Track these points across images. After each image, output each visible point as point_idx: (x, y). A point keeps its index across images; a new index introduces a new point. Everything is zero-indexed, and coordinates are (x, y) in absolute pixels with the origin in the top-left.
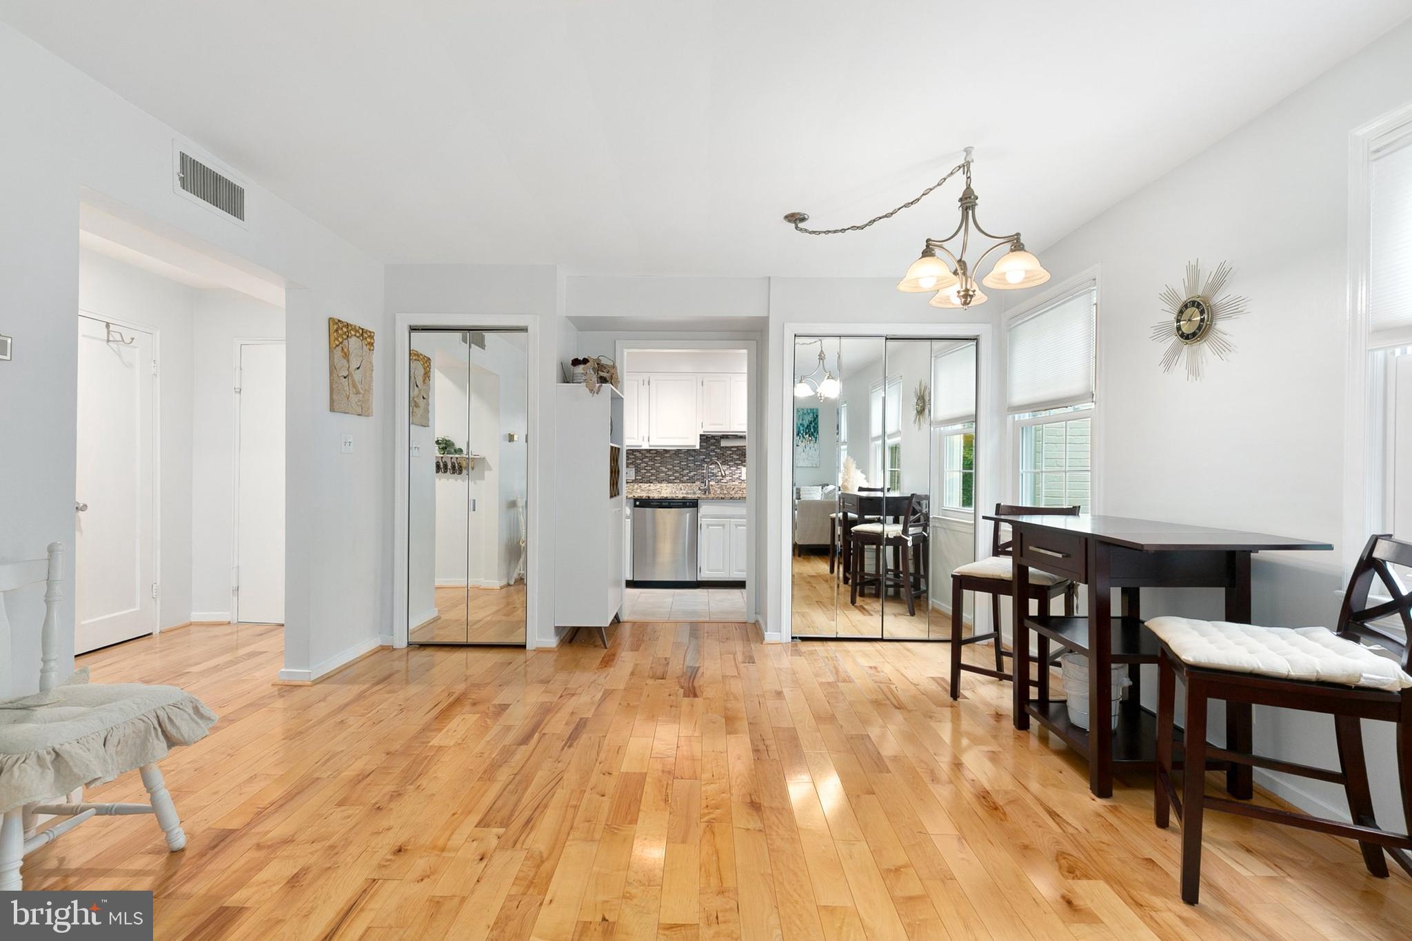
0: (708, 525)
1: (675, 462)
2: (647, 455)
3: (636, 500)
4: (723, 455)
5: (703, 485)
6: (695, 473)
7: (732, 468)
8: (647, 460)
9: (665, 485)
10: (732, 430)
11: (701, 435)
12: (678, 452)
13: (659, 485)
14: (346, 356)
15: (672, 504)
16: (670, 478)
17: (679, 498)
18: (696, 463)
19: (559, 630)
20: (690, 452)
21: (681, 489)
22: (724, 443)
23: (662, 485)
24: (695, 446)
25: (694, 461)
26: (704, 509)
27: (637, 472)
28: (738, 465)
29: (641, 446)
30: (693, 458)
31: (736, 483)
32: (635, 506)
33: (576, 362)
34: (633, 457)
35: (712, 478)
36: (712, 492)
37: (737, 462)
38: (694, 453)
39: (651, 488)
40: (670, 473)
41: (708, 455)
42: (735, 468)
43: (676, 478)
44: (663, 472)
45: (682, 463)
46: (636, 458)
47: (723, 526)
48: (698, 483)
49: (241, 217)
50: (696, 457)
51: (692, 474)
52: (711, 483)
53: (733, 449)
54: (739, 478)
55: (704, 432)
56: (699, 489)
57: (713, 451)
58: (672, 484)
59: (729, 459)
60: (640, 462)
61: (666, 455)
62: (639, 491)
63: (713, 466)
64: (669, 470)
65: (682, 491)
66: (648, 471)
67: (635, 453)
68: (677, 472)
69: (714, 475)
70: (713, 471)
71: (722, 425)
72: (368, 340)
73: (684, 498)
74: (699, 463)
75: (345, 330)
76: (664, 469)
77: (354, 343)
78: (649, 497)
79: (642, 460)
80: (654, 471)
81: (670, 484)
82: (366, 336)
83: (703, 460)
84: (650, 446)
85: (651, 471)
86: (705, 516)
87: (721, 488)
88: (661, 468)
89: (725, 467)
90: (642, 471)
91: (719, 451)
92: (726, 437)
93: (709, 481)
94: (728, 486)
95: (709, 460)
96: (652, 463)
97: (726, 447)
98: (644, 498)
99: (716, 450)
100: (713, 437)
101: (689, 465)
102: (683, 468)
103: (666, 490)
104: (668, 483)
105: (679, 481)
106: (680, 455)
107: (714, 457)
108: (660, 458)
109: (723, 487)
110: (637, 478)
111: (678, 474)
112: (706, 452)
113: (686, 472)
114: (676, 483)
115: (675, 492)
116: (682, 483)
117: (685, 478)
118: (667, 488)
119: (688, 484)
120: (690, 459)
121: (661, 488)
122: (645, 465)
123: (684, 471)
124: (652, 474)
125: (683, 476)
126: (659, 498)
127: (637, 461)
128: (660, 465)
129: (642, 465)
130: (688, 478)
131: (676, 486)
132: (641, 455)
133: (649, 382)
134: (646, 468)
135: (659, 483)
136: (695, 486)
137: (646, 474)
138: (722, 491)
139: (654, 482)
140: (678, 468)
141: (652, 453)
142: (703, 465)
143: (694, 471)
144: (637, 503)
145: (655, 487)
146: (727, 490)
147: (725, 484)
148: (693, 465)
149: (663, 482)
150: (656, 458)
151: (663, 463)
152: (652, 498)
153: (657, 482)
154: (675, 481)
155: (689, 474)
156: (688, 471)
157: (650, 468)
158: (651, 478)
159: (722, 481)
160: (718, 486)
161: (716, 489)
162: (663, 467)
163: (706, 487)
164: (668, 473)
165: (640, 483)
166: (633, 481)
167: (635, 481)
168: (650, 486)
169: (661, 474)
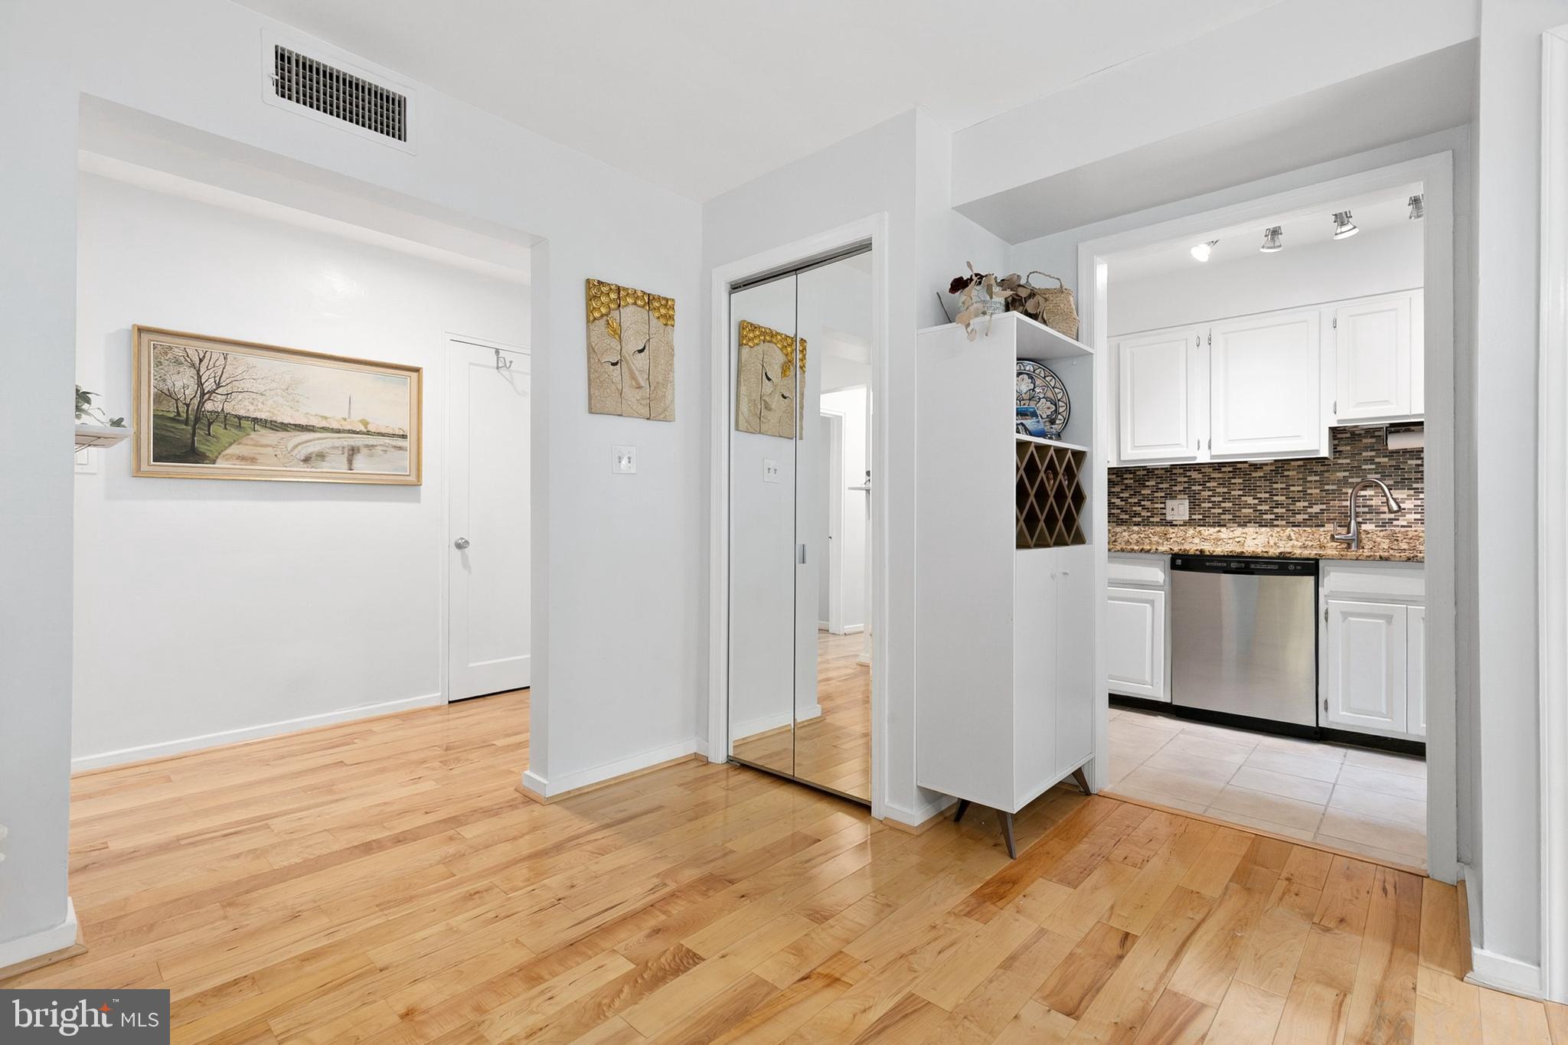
0: (1346, 615)
1: (1275, 486)
3: (1175, 557)
5: (1344, 530)
6: (1324, 507)
8: (1215, 484)
9: (1251, 529)
10: (1414, 412)
11: (1331, 428)
12: (1281, 466)
13: (1240, 529)
14: (617, 334)
15: (1253, 566)
16: (1265, 517)
17: (1270, 554)
18: (1326, 487)
19: (931, 796)
20: (1310, 464)
21: (1289, 538)
23: (1246, 530)
24: (1317, 451)
25: (1322, 483)
26: (1333, 579)
27: (1194, 505)
29: (1195, 458)
30: (1317, 478)
32: (1174, 567)
33: (959, 285)
34: (1186, 479)
35: (1368, 516)
36: (1368, 545)
38: (1320, 468)
39: (1222, 535)
40: (1265, 508)
41: (1356, 470)
43: (1278, 517)
44: (1247, 506)
45: (1292, 488)
46: (1191, 481)
47: (1389, 619)
48: (1329, 527)
49: (401, 136)
50: (1326, 474)
51: (1316, 509)
52: (1364, 527)
55: (1340, 420)
56: (1332, 537)
57: (1371, 461)
58: (1268, 529)
60: (1200, 488)
61: (1254, 474)
62: (1197, 540)
63: (1369, 492)
64: (1262, 501)
65: (1291, 543)
66: (1216, 505)
67: (1188, 474)
68: (1278, 505)
69: (1371, 510)
70: (1369, 503)
72: (663, 311)
73: (1282, 556)
74: (1335, 487)
75: (613, 296)
77: (631, 316)
78: (1202, 551)
79: (1203, 484)
80: (1230, 505)
81: (1264, 529)
82: (659, 307)
83: (1344, 482)
84: (1212, 457)
85: (1223, 505)
86: (1334, 595)
87: (1393, 538)
88: (1243, 498)
89: (1400, 494)
90: (1203, 505)
91: (1385, 459)
93: (1359, 524)
95: (1357, 480)
96: (1226, 490)
97: (1405, 451)
98: (1192, 552)
99: (1377, 460)
100: (1370, 432)
101: (1309, 491)
102: (1294, 498)
103: (1254, 539)
104: (1259, 526)
105: (1284, 523)
106: (1286, 473)
107: (1369, 473)
108: (1241, 481)
109: (1398, 535)
110: (1193, 517)
111: (1284, 510)
112: (1348, 464)
113: (1300, 505)
114: (1277, 526)
115: (1275, 544)
116: (1293, 526)
117: (1300, 518)
118: (1256, 535)
119: (1306, 529)
120: (1309, 479)
121: (1244, 535)
122: (1210, 493)
123: (1298, 504)
124: (1225, 511)
125: (1295, 513)
126: (1226, 554)
127: (1193, 488)
128: (1241, 493)
129: (1203, 493)
130: (1306, 517)
131: (1278, 532)
132: (1200, 476)
133: (1210, 339)
134: (1213, 499)
135: (1239, 526)
136: (1323, 533)
137: (1213, 511)
138: (1395, 543)
139: (1228, 525)
140: (1284, 498)
141: (1225, 472)
142: (1344, 490)
143: (1321, 504)
144: (1179, 562)
145: (1231, 533)
146: (1409, 543)
147: (1403, 529)
148: (1318, 491)
149: (1248, 524)
150: (1233, 481)
151: (1249, 488)
152: (1208, 553)
153: (1236, 525)
154: (1275, 523)
155: (1309, 510)
156: (1306, 504)
157: (1220, 499)
158: (1223, 517)
159: (1395, 523)
160: (1382, 534)
161: (1378, 539)
162: (1249, 496)
163: (1350, 535)
164: (1259, 508)
165: (1199, 526)
166: (1185, 524)
167: (1190, 523)
168: (1219, 531)
169: (1244, 510)
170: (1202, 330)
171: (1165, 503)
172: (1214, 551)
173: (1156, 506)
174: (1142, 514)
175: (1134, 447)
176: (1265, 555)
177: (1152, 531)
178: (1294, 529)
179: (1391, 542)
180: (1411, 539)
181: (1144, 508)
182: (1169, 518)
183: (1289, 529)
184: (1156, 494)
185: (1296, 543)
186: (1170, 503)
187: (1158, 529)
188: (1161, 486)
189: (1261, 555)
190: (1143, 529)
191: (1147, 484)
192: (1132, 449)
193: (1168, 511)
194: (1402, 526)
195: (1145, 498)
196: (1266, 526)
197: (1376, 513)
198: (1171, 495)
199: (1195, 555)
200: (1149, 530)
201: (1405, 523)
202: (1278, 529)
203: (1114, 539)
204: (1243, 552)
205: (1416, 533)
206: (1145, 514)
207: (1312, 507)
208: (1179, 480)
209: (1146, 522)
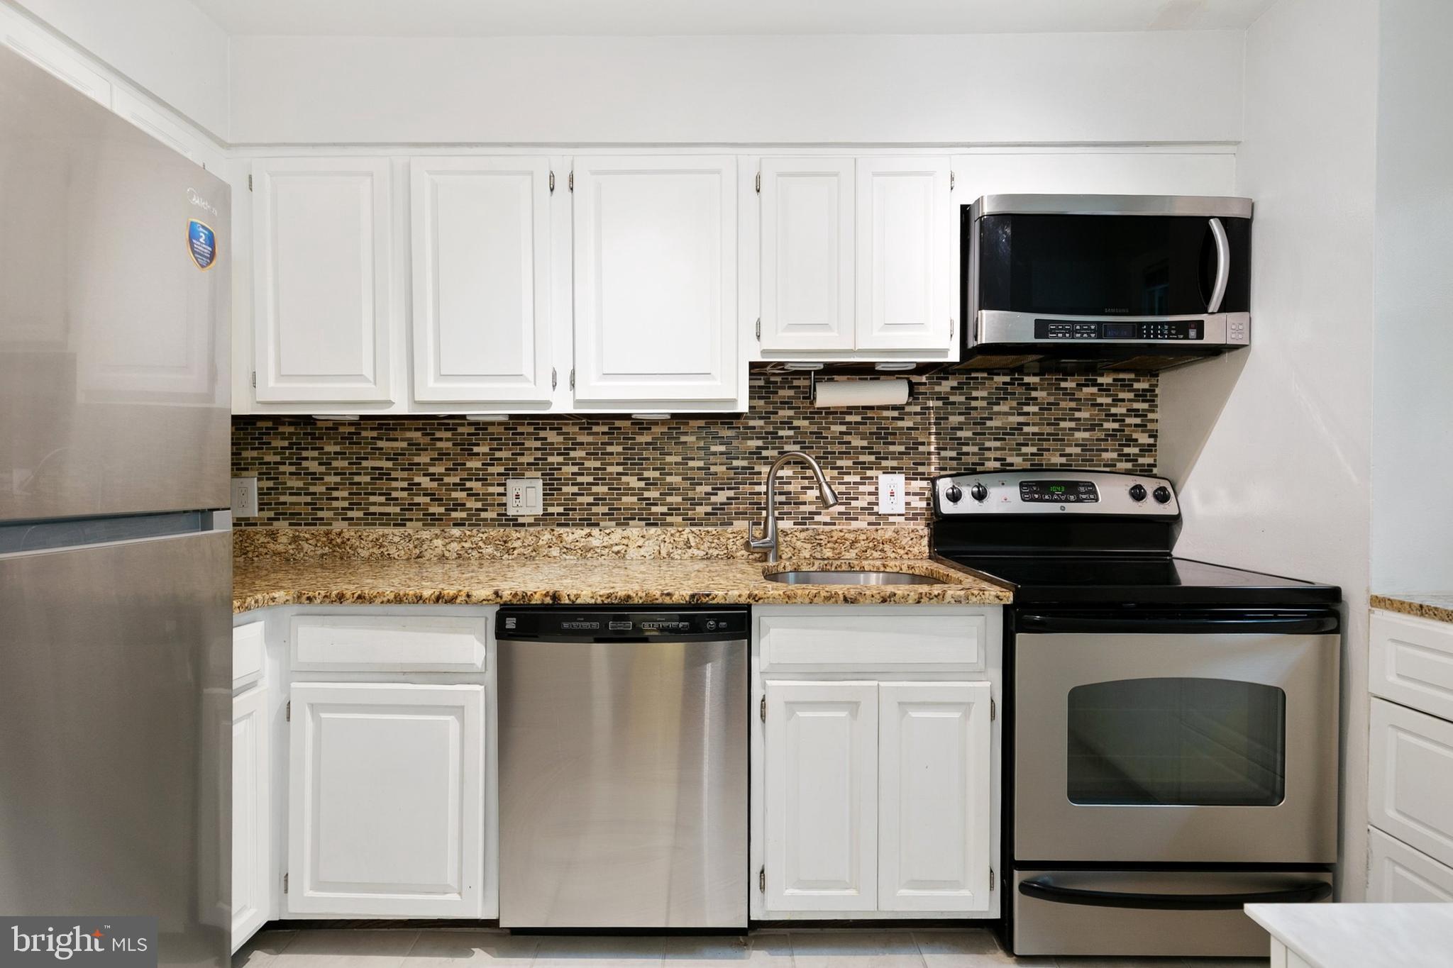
0: (792, 706)
1: (669, 459)
2: (580, 439)
3: (506, 610)
4: (818, 435)
5: (757, 530)
6: (731, 493)
7: (847, 478)
8: (582, 454)
9: (634, 532)
10: (860, 346)
11: (753, 365)
12: (676, 425)
13: (618, 534)
16: (654, 509)
18: (735, 463)
20: (716, 425)
21: (688, 545)
22: (829, 396)
23: (628, 532)
24: (734, 401)
25: (729, 456)
27: (551, 490)
28: (865, 467)
29: (548, 404)
30: (722, 448)
31: (861, 524)
32: (502, 633)
34: (538, 444)
35: (786, 508)
36: (786, 552)
37: (862, 458)
38: (729, 432)
39: (595, 542)
40: (653, 494)
41: (771, 437)
42: (857, 478)
43: (673, 510)
44: (630, 491)
45: (691, 464)
46: (547, 448)
47: (853, 707)
48: (741, 525)
50: (735, 443)
51: (721, 497)
53: (849, 418)
54: (869, 509)
55: (764, 352)
57: (787, 424)
58: (659, 531)
59: (837, 448)
60: (560, 459)
61: (639, 439)
62: (555, 552)
63: (786, 472)
64: (650, 484)
65: (690, 552)
66: (584, 489)
67: (542, 434)
68: (672, 490)
69: (792, 500)
70: (787, 488)
71: (824, 326)
73: (695, 603)
74: (744, 463)
76: (633, 482)
78: (555, 597)
79: (565, 454)
80: (605, 489)
81: (653, 530)
83: (756, 454)
84: (578, 403)
85: (595, 489)
86: (779, 671)
87: (815, 541)
88: (624, 479)
89: (825, 476)
90: (565, 489)
91: (806, 423)
92: (833, 371)
93: (776, 521)
94: (836, 535)
95: (775, 453)
96: (598, 464)
97: (831, 412)
98: (536, 600)
99: (796, 423)
100: (789, 379)
101: (713, 469)
102: (694, 479)
103: (640, 547)
104: (647, 525)
105: (679, 519)
106: (683, 439)
107: (786, 443)
108: (620, 449)
109: (822, 537)
110: (551, 510)
111: (679, 499)
112: (762, 427)
113: (703, 489)
114: (671, 525)
115: (669, 554)
116: (691, 525)
117: (701, 510)
118: (642, 540)
119: (710, 529)
120: (713, 449)
121: (625, 541)
122: (575, 469)
123: (699, 489)
124: (598, 500)
125: (695, 503)
126: (599, 601)
127: (550, 459)
128: (620, 469)
129: (565, 469)
130: (709, 509)
131: (672, 535)
132: (561, 439)
133: (571, 180)
134: (580, 479)
135: (617, 524)
136: (731, 536)
137: (580, 499)
138: (819, 549)
139: (602, 524)
140: (679, 479)
141: (597, 434)
142: (757, 469)
143: (728, 489)
144: (511, 623)
145: (606, 538)
146: (833, 549)
147: (827, 528)
148: (723, 468)
149: (630, 522)
150: (609, 449)
151: (632, 463)
152: (567, 602)
153: (614, 523)
154: (669, 519)
155: (713, 499)
156: (709, 489)
157: (590, 479)
158: (595, 509)
159: (817, 518)
160: (802, 535)
161: (799, 544)
162: (632, 475)
163: (768, 539)
164: (646, 494)
165: (559, 525)
166: (537, 522)
167: (544, 519)
168: (590, 535)
169: (625, 499)
170: (559, 161)
171: (504, 485)
172: (577, 596)
173: (491, 489)
174: (468, 505)
175: (441, 376)
176: (667, 600)
177: (484, 536)
178: (694, 529)
179: (814, 548)
180: (836, 542)
181: (472, 494)
182: (511, 512)
183: (687, 530)
184: (491, 469)
185: (696, 552)
186: (513, 485)
187: (493, 532)
188: (498, 454)
189: (660, 601)
190: (468, 533)
191: (476, 449)
192: (436, 380)
193: (510, 500)
194: (825, 524)
195: (473, 475)
196: (656, 525)
197: (795, 504)
198: (514, 471)
199: (543, 607)
200: (479, 535)
201: (827, 519)
202: (672, 530)
203: (417, 551)
204: (629, 597)
205: (842, 534)
206: (472, 504)
207: (716, 494)
208: (528, 444)
209: (474, 520)
